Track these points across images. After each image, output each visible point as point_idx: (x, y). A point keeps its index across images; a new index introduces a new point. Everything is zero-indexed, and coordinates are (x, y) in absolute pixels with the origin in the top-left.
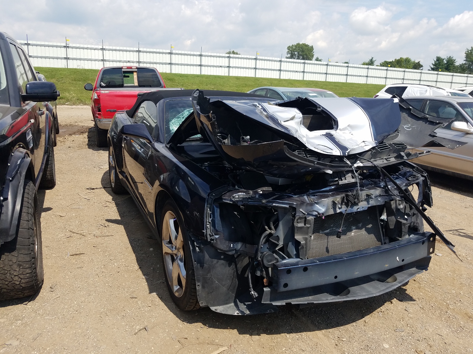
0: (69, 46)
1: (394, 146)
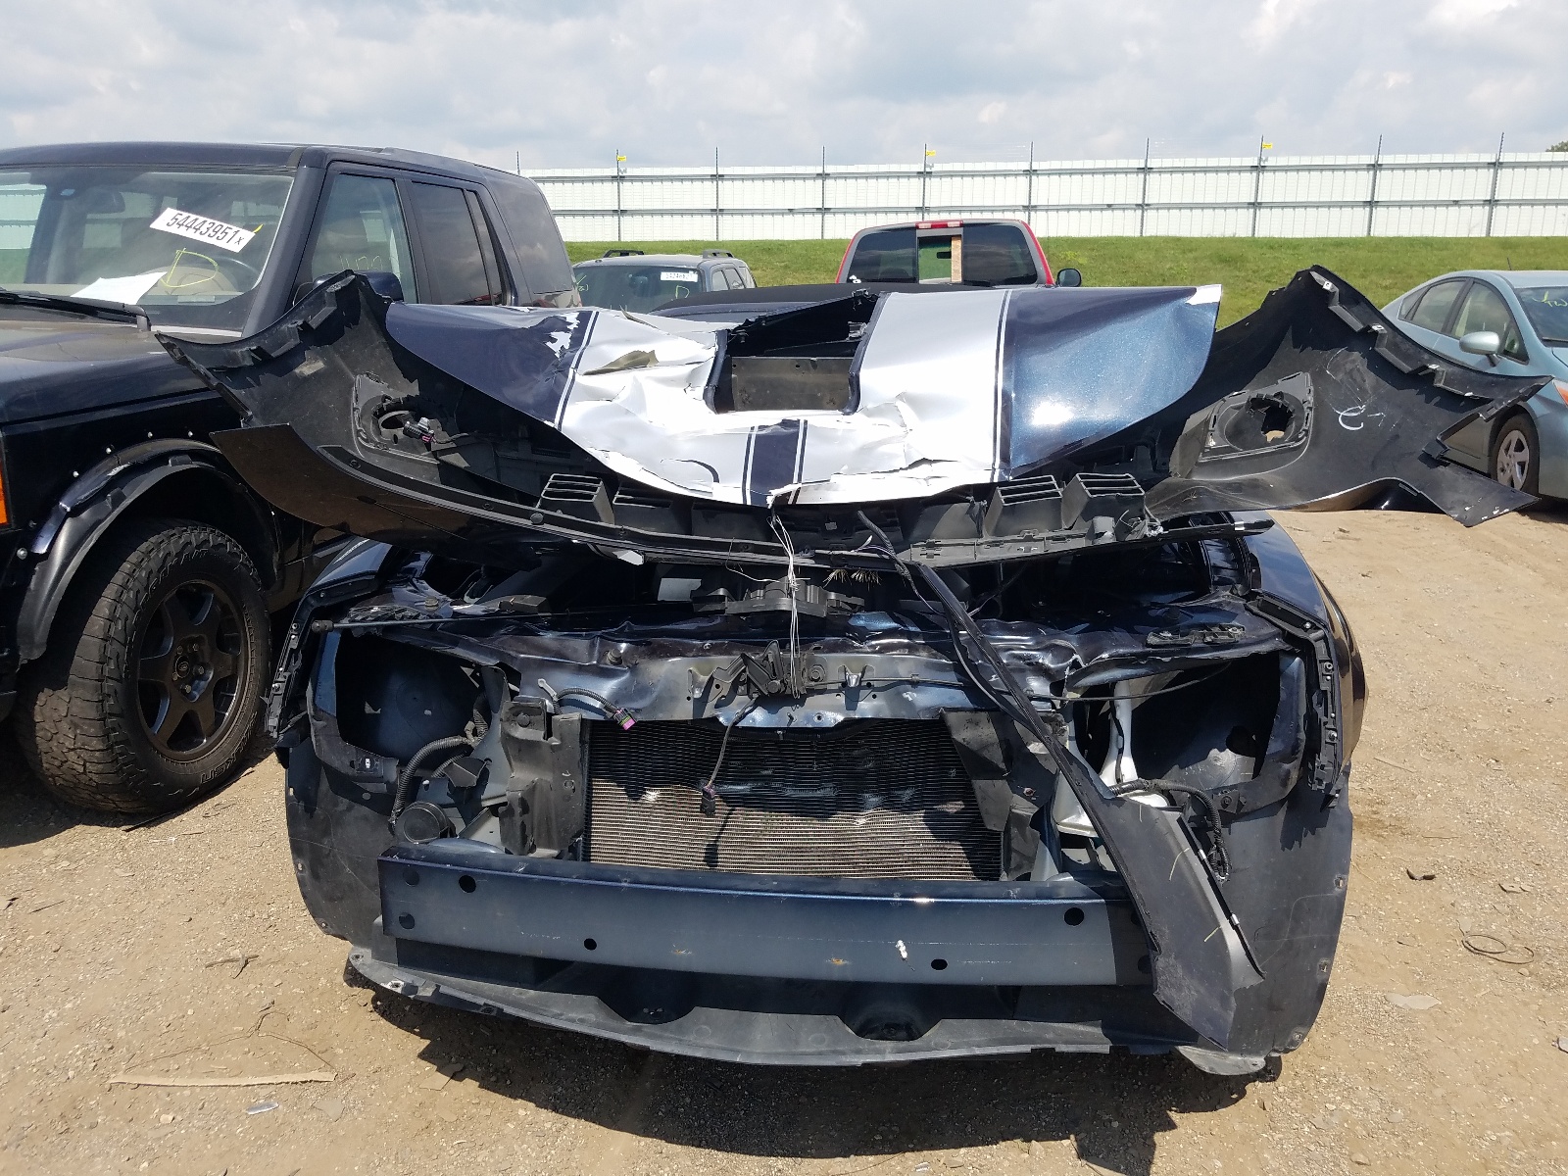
0: (933, 170)
1: (1084, 487)
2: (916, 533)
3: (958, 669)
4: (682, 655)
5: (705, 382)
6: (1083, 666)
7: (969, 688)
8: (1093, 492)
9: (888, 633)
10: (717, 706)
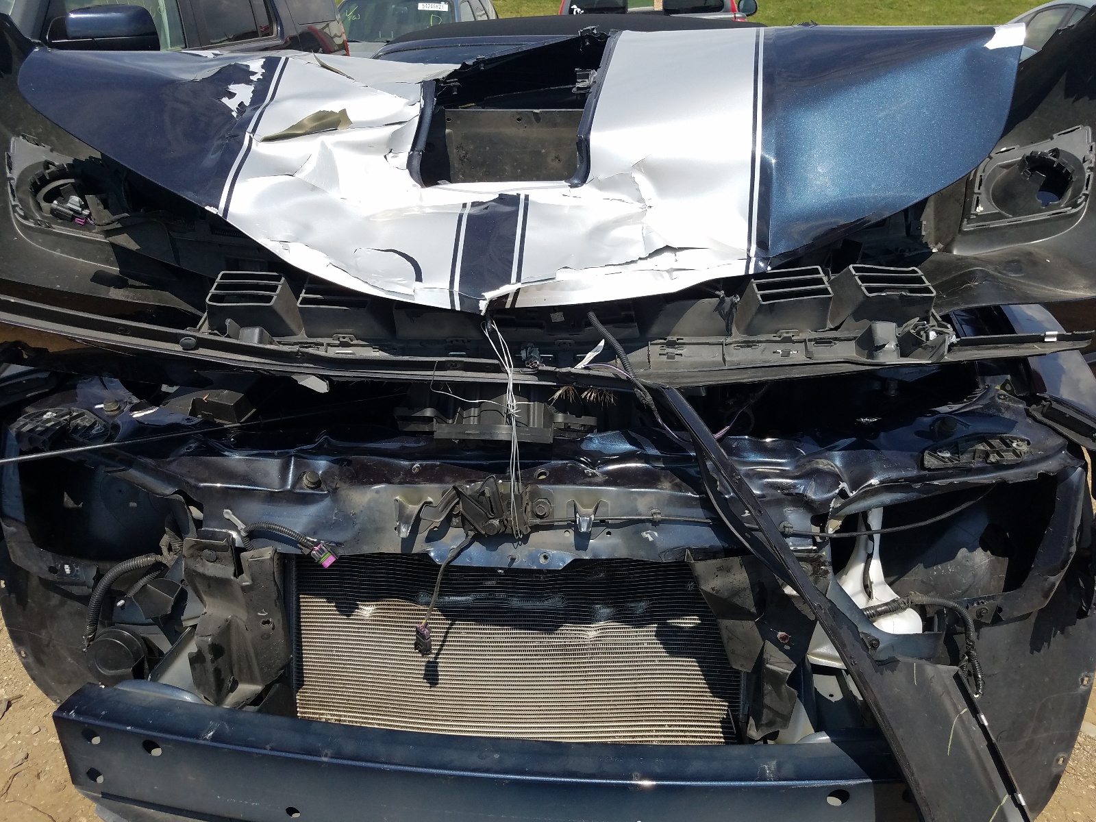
1: (860, 283)
2: (655, 329)
3: (705, 504)
4: (388, 481)
5: (410, 147)
6: (851, 495)
7: (718, 526)
8: (870, 290)
9: (625, 457)
10: (429, 540)
